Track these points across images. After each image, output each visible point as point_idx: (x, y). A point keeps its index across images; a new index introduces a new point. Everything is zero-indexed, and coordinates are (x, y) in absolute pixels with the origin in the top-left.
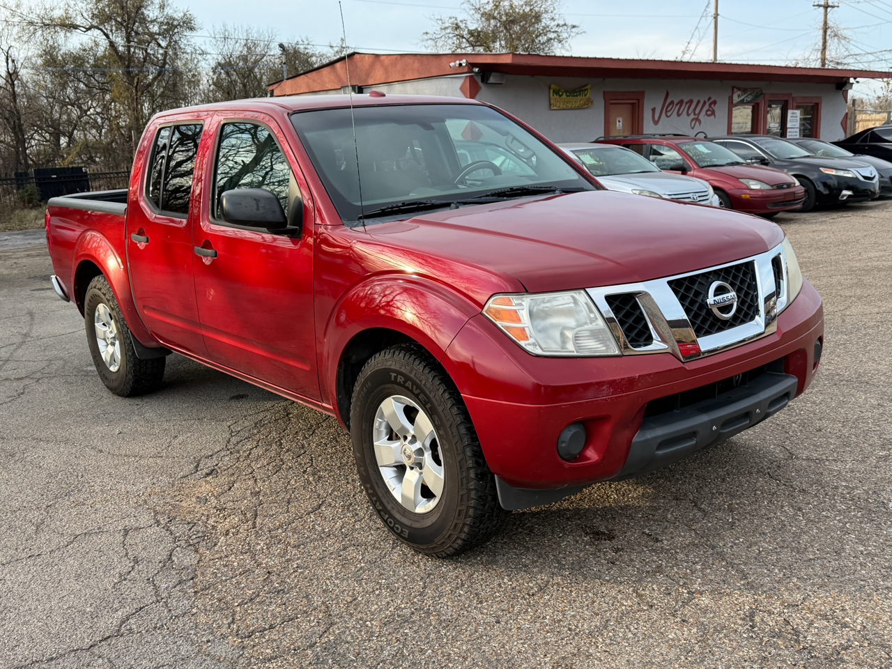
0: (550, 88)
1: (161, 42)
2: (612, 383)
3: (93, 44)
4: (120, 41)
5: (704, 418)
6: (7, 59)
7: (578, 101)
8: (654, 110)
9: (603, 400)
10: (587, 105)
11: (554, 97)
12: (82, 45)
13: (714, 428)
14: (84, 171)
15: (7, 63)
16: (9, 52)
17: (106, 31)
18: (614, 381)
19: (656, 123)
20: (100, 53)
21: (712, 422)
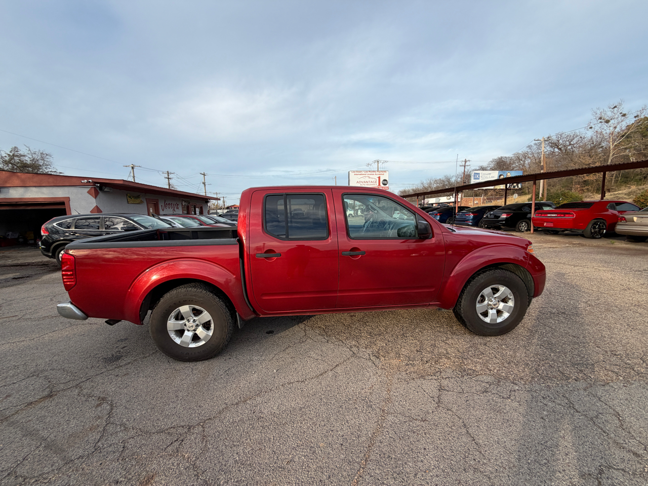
0: (127, 195)
7: (138, 201)
8: (162, 206)
10: (141, 202)
11: (129, 199)
19: (163, 210)
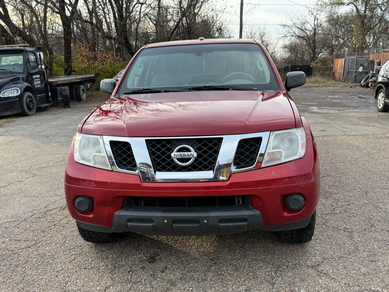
1: (382, 8)
2: (96, 182)
3: (351, 11)
4: (362, 8)
5: (160, 214)
6: (315, 19)
9: (91, 189)
12: (346, 11)
13: (165, 221)
14: (311, 67)
15: (315, 21)
16: (316, 16)
17: (356, 5)
18: (97, 181)
20: (354, 14)
21: (164, 218)
